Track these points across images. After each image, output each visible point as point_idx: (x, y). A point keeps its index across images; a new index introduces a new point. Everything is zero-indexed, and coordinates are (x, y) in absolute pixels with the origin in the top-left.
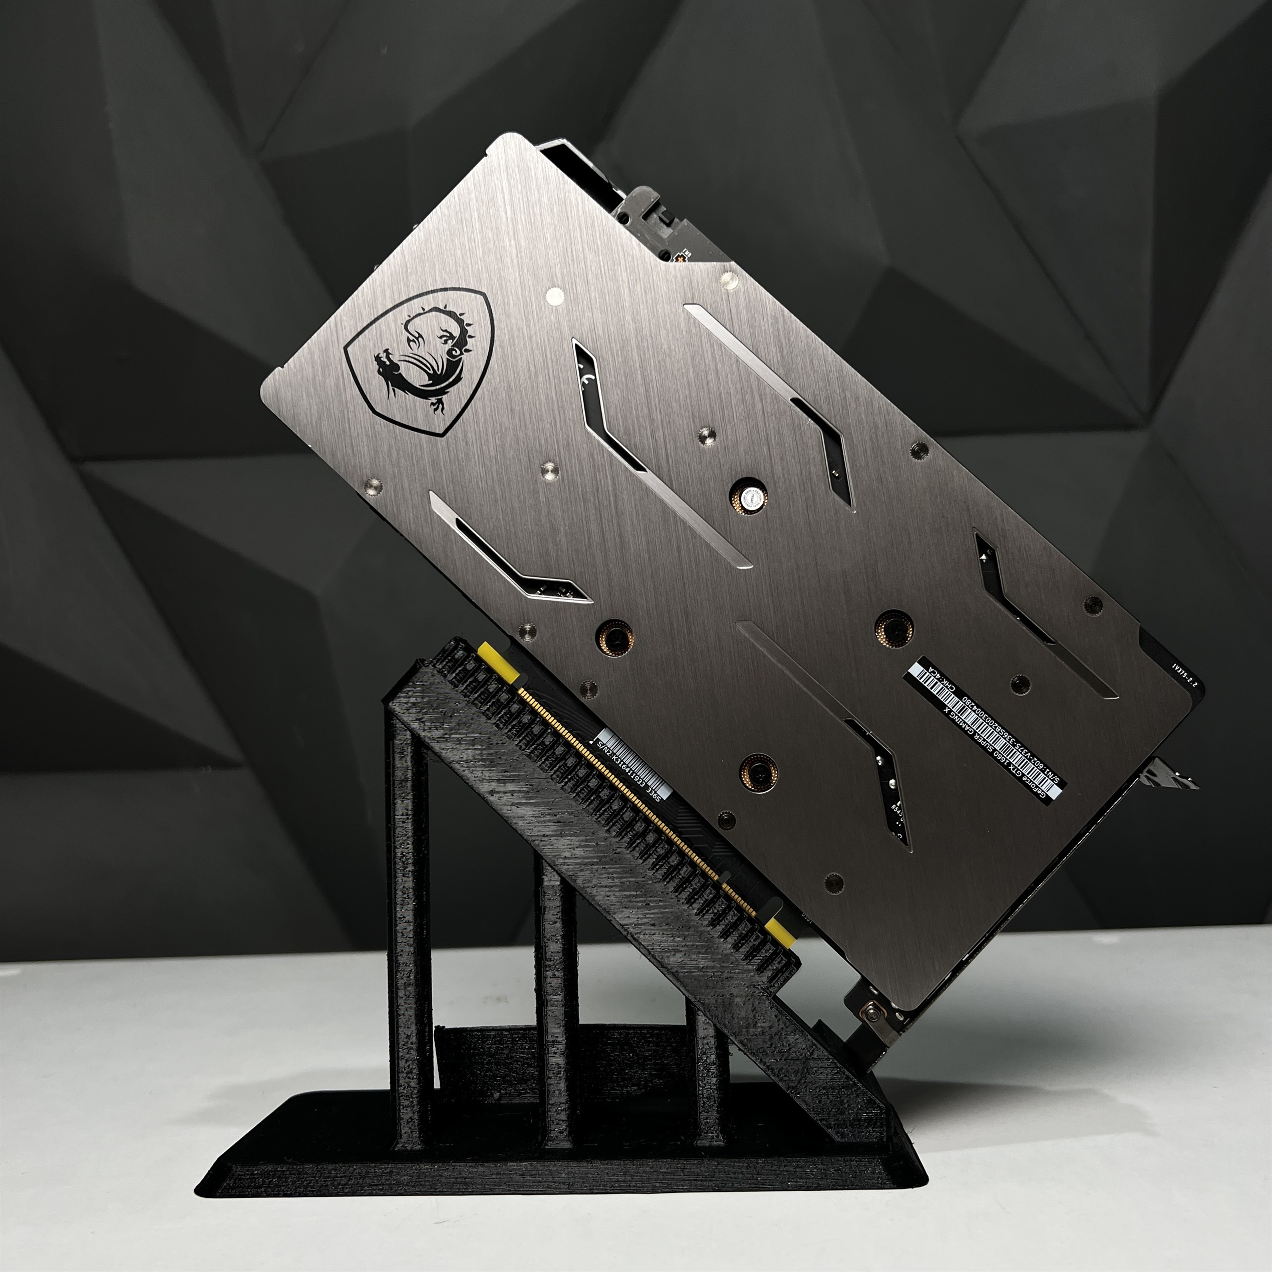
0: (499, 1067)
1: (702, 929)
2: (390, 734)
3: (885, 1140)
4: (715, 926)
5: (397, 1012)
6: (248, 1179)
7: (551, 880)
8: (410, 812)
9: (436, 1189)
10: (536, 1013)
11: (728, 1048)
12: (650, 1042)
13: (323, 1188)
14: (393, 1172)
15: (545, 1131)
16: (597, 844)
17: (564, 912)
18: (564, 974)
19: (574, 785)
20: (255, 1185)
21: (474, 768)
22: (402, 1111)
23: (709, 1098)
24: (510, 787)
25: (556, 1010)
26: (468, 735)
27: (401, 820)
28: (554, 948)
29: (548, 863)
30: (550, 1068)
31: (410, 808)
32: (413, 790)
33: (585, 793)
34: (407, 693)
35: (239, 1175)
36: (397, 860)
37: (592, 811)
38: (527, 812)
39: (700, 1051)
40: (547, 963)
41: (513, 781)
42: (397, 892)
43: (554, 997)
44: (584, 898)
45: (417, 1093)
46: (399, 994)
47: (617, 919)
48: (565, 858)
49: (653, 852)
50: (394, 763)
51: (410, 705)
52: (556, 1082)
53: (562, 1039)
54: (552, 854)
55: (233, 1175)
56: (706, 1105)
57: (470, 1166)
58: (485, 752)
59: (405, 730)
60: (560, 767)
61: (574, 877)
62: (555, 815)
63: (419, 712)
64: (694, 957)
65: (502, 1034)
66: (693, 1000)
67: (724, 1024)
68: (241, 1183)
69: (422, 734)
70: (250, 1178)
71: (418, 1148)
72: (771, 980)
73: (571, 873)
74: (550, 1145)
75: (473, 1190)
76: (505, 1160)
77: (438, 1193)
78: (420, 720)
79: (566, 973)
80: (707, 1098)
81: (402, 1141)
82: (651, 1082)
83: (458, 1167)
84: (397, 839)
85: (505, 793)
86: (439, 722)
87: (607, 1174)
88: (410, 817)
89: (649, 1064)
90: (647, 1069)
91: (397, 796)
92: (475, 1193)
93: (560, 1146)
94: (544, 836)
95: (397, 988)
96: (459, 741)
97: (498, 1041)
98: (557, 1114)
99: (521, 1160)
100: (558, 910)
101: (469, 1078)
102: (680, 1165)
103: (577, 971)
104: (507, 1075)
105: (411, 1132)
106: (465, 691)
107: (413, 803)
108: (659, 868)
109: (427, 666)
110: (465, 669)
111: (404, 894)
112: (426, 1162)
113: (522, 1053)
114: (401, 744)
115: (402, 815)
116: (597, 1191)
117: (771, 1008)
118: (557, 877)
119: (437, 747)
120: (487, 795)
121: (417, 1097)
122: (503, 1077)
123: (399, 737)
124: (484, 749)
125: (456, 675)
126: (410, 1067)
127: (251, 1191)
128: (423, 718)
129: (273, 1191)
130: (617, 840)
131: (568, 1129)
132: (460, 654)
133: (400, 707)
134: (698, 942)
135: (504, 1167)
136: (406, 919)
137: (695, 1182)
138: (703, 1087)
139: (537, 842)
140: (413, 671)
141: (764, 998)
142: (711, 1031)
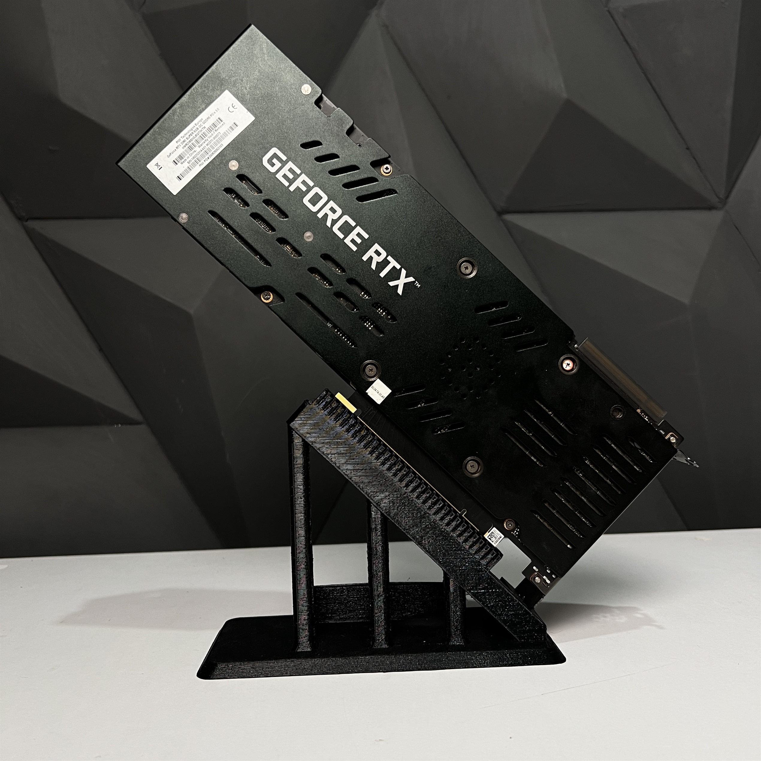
2: (291, 440)
4: (460, 537)
6: (226, 670)
7: (376, 515)
8: (302, 480)
9: (324, 671)
10: (368, 579)
14: (301, 663)
15: (374, 640)
17: (382, 530)
20: (230, 673)
21: (337, 458)
22: (300, 631)
26: (334, 441)
28: (379, 548)
29: (374, 505)
30: (376, 608)
32: (304, 469)
34: (301, 418)
35: (221, 668)
36: (296, 505)
37: (398, 479)
38: (365, 480)
39: (452, 598)
41: (357, 464)
42: (296, 521)
44: (393, 523)
47: (411, 534)
49: (429, 500)
50: (293, 454)
51: (303, 424)
52: (380, 615)
53: (382, 594)
54: (377, 501)
55: (218, 668)
56: (455, 625)
57: (341, 659)
59: (299, 438)
61: (389, 513)
62: (379, 482)
66: (448, 573)
68: (224, 672)
69: (308, 440)
71: (309, 650)
72: (488, 563)
73: (387, 511)
74: (377, 646)
76: (357, 655)
79: (383, 561)
80: (455, 621)
81: (301, 647)
82: (418, 610)
83: (334, 660)
84: (296, 494)
85: (353, 470)
88: (303, 483)
91: (295, 473)
93: (382, 647)
94: (373, 492)
96: (329, 443)
98: (381, 631)
99: (366, 655)
103: (388, 559)
105: (306, 642)
107: (304, 475)
108: (432, 508)
109: (311, 404)
110: (331, 406)
111: (301, 522)
114: (297, 444)
115: (299, 482)
118: (379, 513)
119: (316, 446)
120: (343, 472)
121: (308, 625)
123: (296, 441)
125: (327, 409)
126: (305, 610)
129: (240, 675)
130: (411, 494)
131: (386, 638)
133: (297, 425)
135: (357, 659)
138: (453, 616)
139: (369, 495)
140: (303, 406)
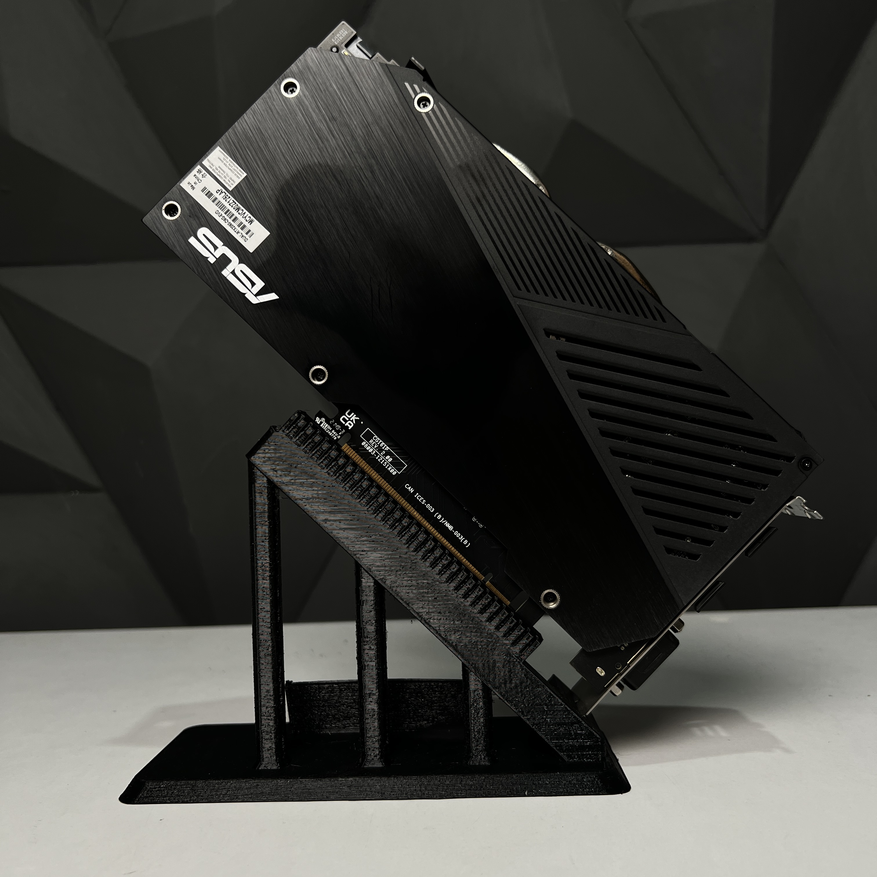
0: (331, 709)
1: (474, 615)
2: (252, 480)
3: (600, 760)
4: (483, 614)
5: (260, 674)
6: (156, 791)
7: (367, 582)
8: (267, 535)
9: (288, 797)
10: (358, 674)
11: (491, 697)
12: (436, 691)
13: (210, 796)
14: (258, 785)
15: (364, 755)
16: (400, 556)
17: (375, 604)
18: (377, 648)
19: (383, 516)
20: (162, 795)
21: (312, 504)
22: (264, 742)
23: (478, 732)
24: (339, 517)
25: (372, 672)
26: (308, 481)
27: (261, 540)
28: (370, 628)
29: (365, 570)
30: (367, 712)
31: (267, 531)
32: (268, 520)
33: (392, 521)
34: (264, 450)
35: (150, 788)
36: (259, 568)
37: (396, 533)
38: (351, 534)
39: (472, 700)
40: (365, 640)
41: (340, 512)
42: (259, 591)
43: (370, 663)
44: (391, 594)
45: (274, 730)
46: (261, 662)
47: (414, 609)
48: (378, 566)
49: (439, 562)
50: (255, 500)
51: (266, 459)
52: (372, 721)
53: (376, 692)
54: (368, 564)
55: (146, 788)
56: (476, 737)
57: (312, 781)
58: (320, 492)
59: (263, 477)
60: (373, 503)
61: (384, 580)
62: (371, 537)
63: (273, 464)
64: (468, 634)
65: (333, 686)
66: (467, 664)
67: (489, 681)
68: (152, 794)
69: (275, 480)
70: (158, 790)
71: (275, 767)
72: (522, 651)
73: (382, 577)
74: (369, 765)
75: (315, 797)
76: (336, 776)
77: (290, 800)
78: (275, 470)
79: (378, 646)
80: (477, 732)
81: (264, 763)
82: (437, 718)
83: (304, 781)
84: (258, 554)
85: (335, 521)
86: (288, 471)
87: (408, 786)
88: (267, 538)
89: (435, 706)
90: (433, 710)
91: (257, 524)
92: (316, 799)
93: (375, 766)
94: (362, 551)
95: (260, 658)
96: (302, 484)
97: (330, 691)
98: (374, 743)
99: (348, 777)
100: (372, 602)
101: (310, 716)
102: (459, 779)
103: (386, 644)
104: (336, 714)
105: (271, 756)
106: (306, 449)
107: (269, 527)
108: (444, 573)
109: (278, 431)
110: (305, 433)
111: (264, 591)
112: (281, 778)
113: (347, 699)
114: (260, 486)
115: (262, 536)
116: (401, 798)
117: (522, 670)
118: (372, 580)
119: (286, 488)
120: (322, 523)
121: (274, 733)
122: (334, 716)
123: (259, 482)
124: (320, 490)
125: (300, 437)
126: (270, 712)
127: (159, 799)
128: (275, 468)
129: (175, 799)
130: (414, 553)
131: (380, 754)
132: (301, 423)
133: (259, 460)
134: (471, 624)
135: (336, 782)
136: (265, 610)
137: (469, 791)
138: (474, 724)
139: (358, 556)
140: (268, 434)
141: (517, 663)
142: (480, 686)
